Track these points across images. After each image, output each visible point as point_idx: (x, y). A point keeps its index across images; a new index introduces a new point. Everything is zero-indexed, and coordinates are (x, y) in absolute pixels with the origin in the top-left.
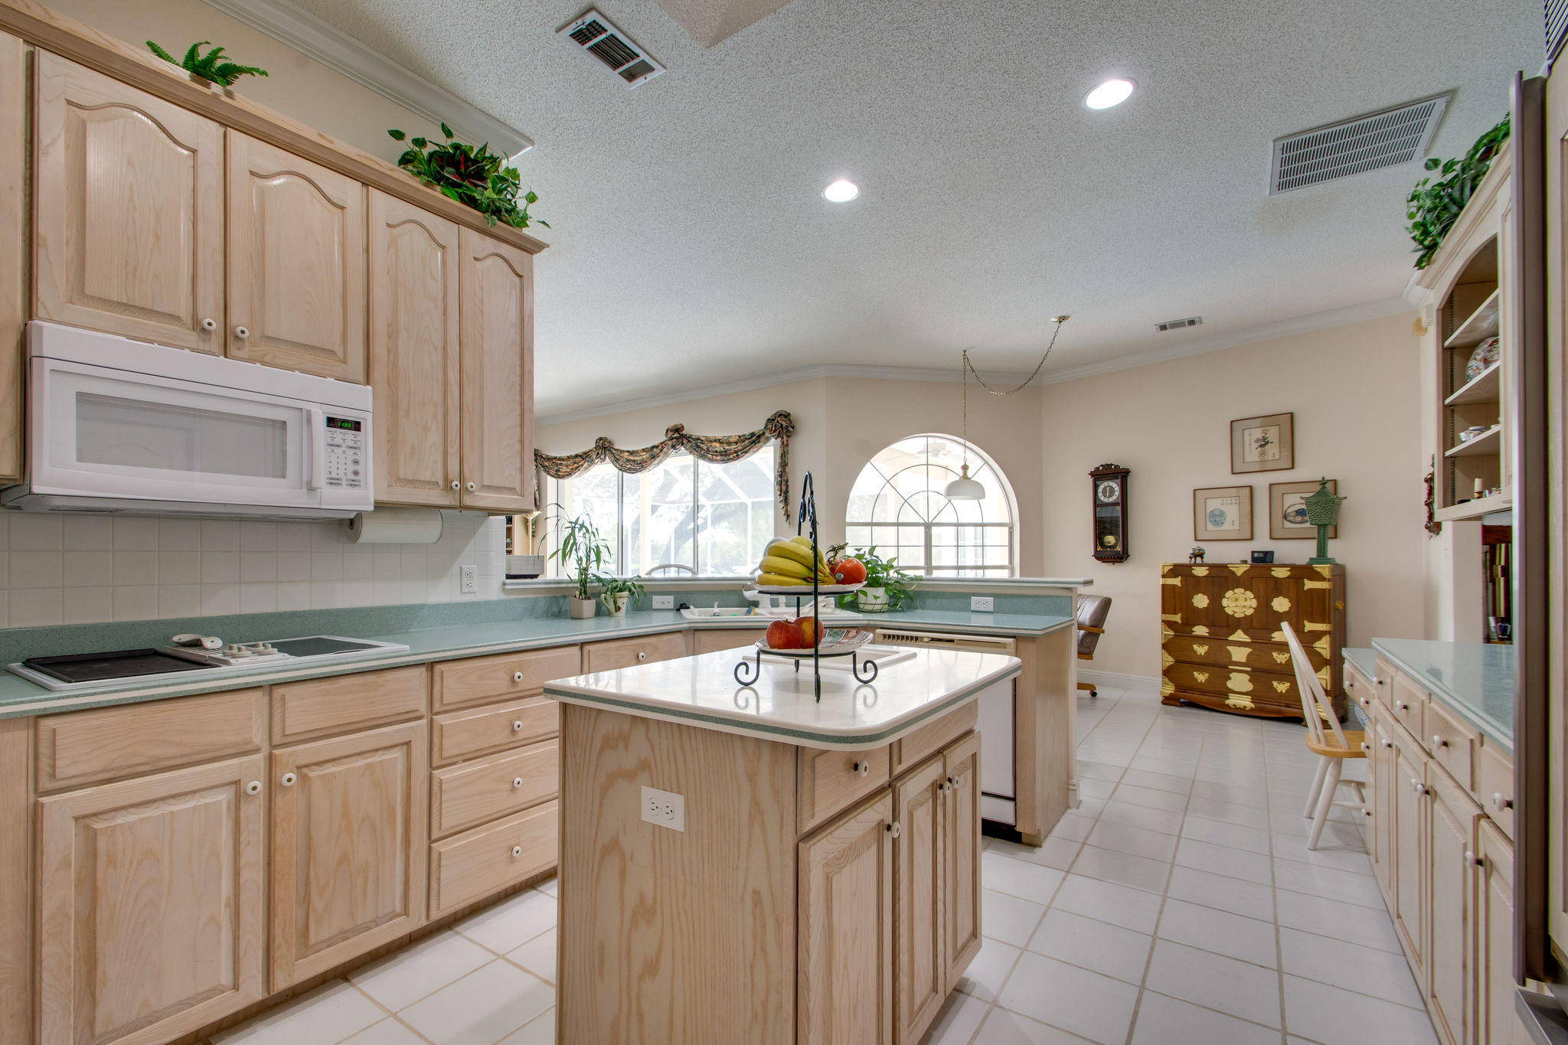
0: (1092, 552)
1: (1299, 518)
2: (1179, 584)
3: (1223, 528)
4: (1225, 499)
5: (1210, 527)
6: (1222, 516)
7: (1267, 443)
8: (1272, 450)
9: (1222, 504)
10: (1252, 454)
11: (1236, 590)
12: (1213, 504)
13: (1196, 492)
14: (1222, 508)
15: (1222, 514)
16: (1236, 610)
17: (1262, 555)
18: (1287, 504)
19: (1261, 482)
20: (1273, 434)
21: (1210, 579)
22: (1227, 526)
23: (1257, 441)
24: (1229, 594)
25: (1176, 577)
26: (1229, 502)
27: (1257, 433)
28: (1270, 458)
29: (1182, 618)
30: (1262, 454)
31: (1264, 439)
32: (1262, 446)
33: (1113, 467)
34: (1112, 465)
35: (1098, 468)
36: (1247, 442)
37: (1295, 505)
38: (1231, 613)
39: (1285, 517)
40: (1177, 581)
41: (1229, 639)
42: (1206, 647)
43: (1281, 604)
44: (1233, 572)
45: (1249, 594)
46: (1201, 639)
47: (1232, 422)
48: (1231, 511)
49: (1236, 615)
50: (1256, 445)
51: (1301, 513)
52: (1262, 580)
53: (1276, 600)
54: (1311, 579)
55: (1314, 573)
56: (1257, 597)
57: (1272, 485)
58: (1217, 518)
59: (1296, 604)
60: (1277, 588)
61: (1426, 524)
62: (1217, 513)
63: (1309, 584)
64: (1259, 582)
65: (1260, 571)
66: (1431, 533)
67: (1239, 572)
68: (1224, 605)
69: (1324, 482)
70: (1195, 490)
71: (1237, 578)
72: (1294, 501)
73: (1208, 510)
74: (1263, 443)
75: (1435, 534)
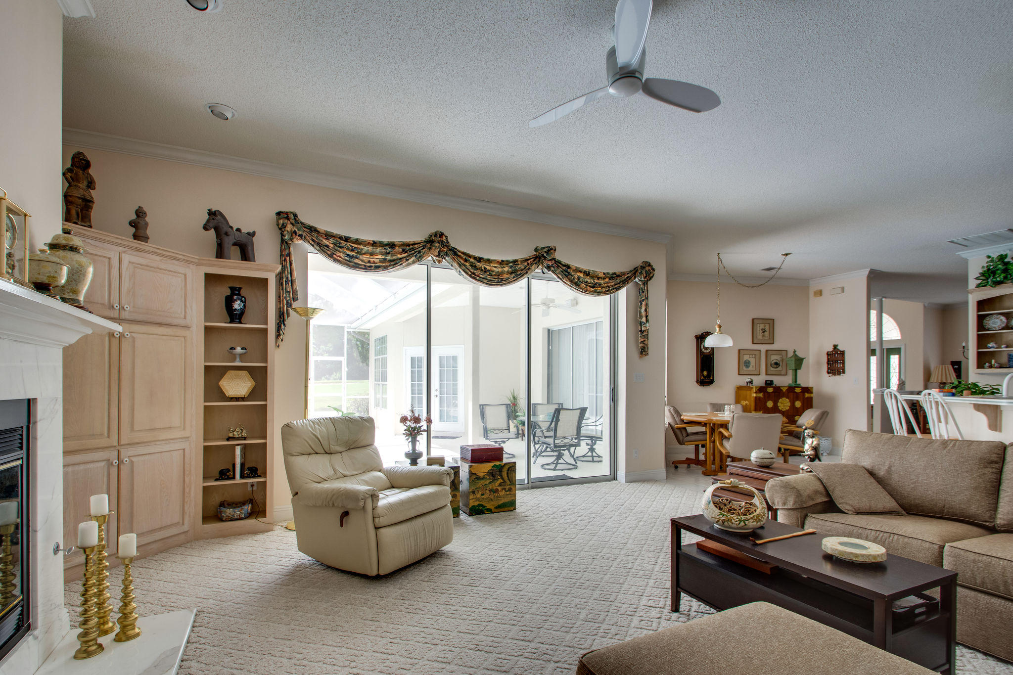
0: (696, 380)
1: (775, 366)
3: (749, 369)
4: (750, 355)
5: (745, 368)
8: (767, 334)
9: (749, 358)
10: (759, 335)
11: (783, 399)
12: (746, 358)
14: (749, 360)
15: (749, 362)
16: (783, 407)
17: (769, 382)
18: (772, 359)
19: (763, 348)
20: (767, 328)
21: (773, 394)
22: (751, 368)
23: (762, 330)
24: (780, 400)
25: (760, 393)
26: (752, 357)
27: (762, 326)
28: (766, 338)
30: (763, 336)
31: (764, 329)
32: (763, 332)
33: (710, 334)
35: (703, 333)
36: (758, 329)
37: (774, 360)
38: (781, 409)
39: (771, 365)
40: (761, 395)
43: (798, 404)
44: (780, 390)
45: (788, 400)
47: (753, 319)
48: (752, 361)
49: (783, 410)
50: (761, 332)
51: (776, 364)
52: (792, 393)
53: (796, 402)
54: (808, 393)
55: (807, 390)
56: (790, 401)
57: (767, 350)
58: (747, 364)
59: (803, 404)
60: (797, 397)
61: (828, 371)
62: (747, 361)
63: (807, 395)
64: (791, 395)
65: (791, 389)
66: (831, 375)
67: (784, 390)
68: (779, 405)
69: (795, 351)
70: (739, 350)
71: (784, 393)
72: (774, 358)
73: (744, 360)
74: (764, 331)
75: (835, 375)
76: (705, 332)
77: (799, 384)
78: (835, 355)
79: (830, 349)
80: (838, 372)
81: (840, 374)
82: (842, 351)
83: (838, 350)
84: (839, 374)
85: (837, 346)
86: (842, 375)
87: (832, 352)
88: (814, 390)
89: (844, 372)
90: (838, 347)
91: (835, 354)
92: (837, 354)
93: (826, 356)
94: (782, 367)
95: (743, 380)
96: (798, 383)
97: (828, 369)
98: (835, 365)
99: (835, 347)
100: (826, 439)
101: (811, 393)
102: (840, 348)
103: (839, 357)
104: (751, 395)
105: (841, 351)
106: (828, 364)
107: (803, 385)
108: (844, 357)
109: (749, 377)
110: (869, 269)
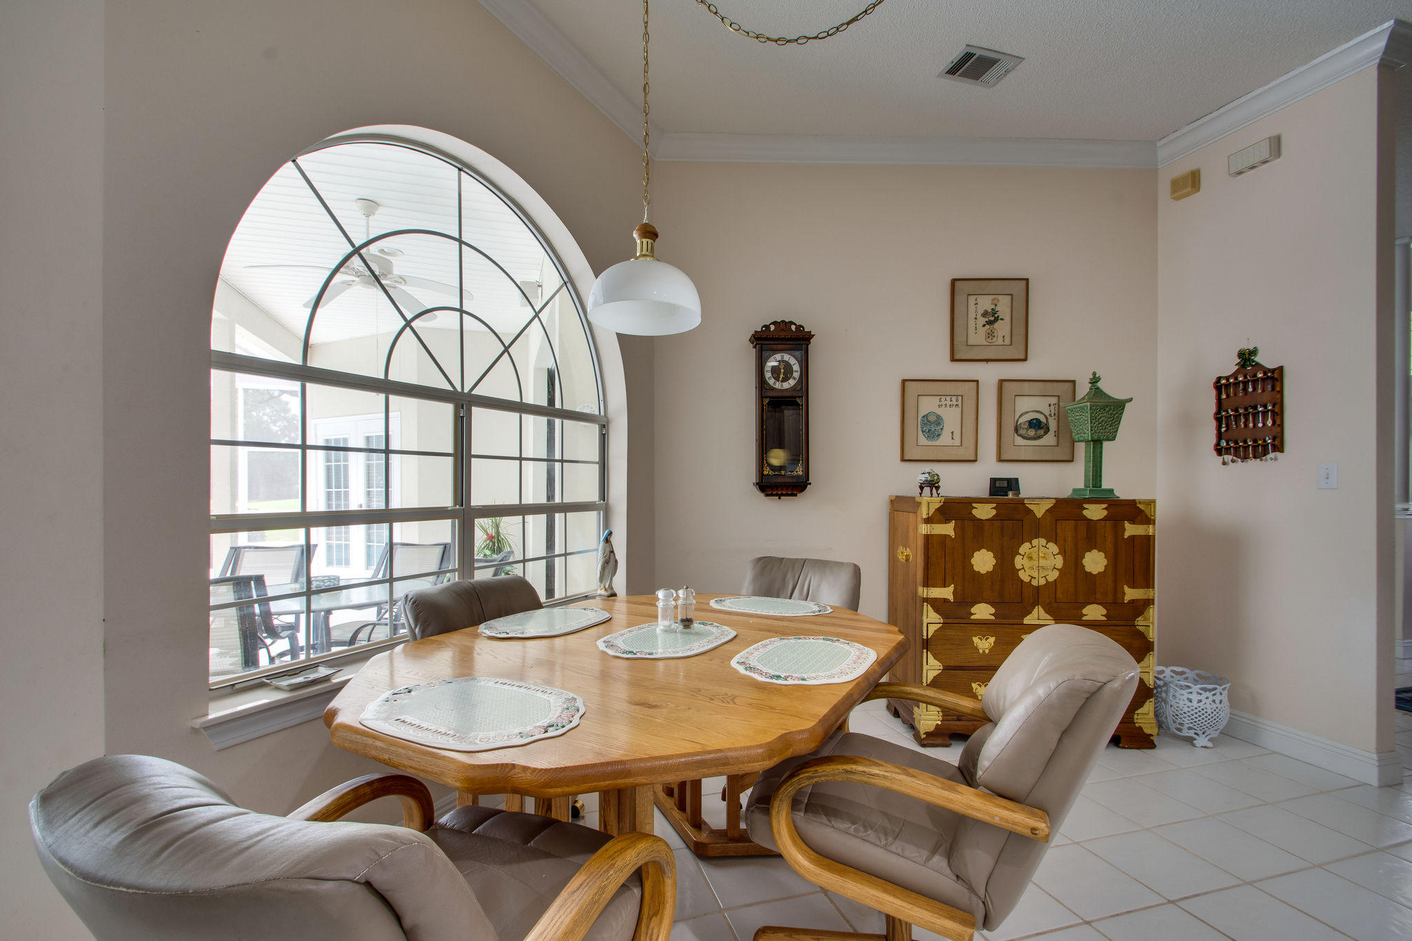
0: (753, 477)
1: (1032, 433)
2: (952, 534)
3: (939, 442)
4: (943, 398)
5: (923, 440)
6: (938, 424)
7: (997, 319)
8: (1002, 328)
9: (939, 406)
10: (977, 335)
11: (1035, 542)
12: (928, 405)
13: (906, 383)
14: (940, 412)
15: (939, 421)
16: (1034, 574)
17: (1001, 484)
18: (1019, 410)
19: (989, 375)
20: (1004, 308)
21: (998, 524)
22: (945, 440)
23: (985, 314)
24: (1025, 548)
25: (947, 521)
26: (949, 403)
27: (985, 303)
28: (1000, 341)
29: (955, 593)
30: (990, 335)
31: (994, 312)
32: (990, 323)
33: (793, 327)
34: (791, 323)
35: (767, 327)
36: (972, 315)
37: (1027, 412)
38: (1026, 579)
39: (1016, 430)
40: (948, 529)
41: (1025, 622)
42: (992, 640)
43: (1095, 562)
44: (1030, 511)
45: (1053, 548)
46: (983, 627)
47: (954, 281)
48: (951, 418)
49: (1034, 583)
50: (982, 321)
51: (1035, 424)
52: (1070, 524)
53: (1088, 555)
54: (1133, 521)
55: (1136, 511)
56: (1063, 552)
57: (1001, 382)
58: (932, 426)
59: (1114, 561)
60: (1090, 536)
61: (1218, 444)
62: (932, 418)
63: (1131, 530)
64: (1067, 528)
65: (1067, 509)
66: (1228, 458)
67: (1039, 511)
68: (1018, 566)
69: (1095, 380)
70: (904, 381)
71: (1037, 522)
72: (1028, 406)
73: (921, 414)
74: (992, 318)
75: (1245, 458)
76: (774, 323)
77: (1111, 491)
78: (1245, 389)
79: (1228, 366)
80: (1255, 448)
81: (1265, 453)
82: (1273, 371)
83: (1258, 366)
84: (1260, 451)
85: (1254, 352)
86: (1271, 455)
87: (1235, 375)
88: (1161, 512)
89: (1279, 447)
90: (1258, 359)
91: (1245, 383)
92: (1255, 382)
93: (1214, 393)
94: (1057, 434)
95: (909, 479)
96: (1105, 486)
97: (1220, 436)
98: (1246, 425)
99: (1246, 357)
100: (1205, 690)
101: (1149, 521)
102: (1266, 359)
103: (1262, 395)
104: (916, 528)
105: (1266, 371)
106: (1218, 419)
107: (1122, 494)
108: (1281, 392)
109: (927, 467)
110: (1389, 24)
